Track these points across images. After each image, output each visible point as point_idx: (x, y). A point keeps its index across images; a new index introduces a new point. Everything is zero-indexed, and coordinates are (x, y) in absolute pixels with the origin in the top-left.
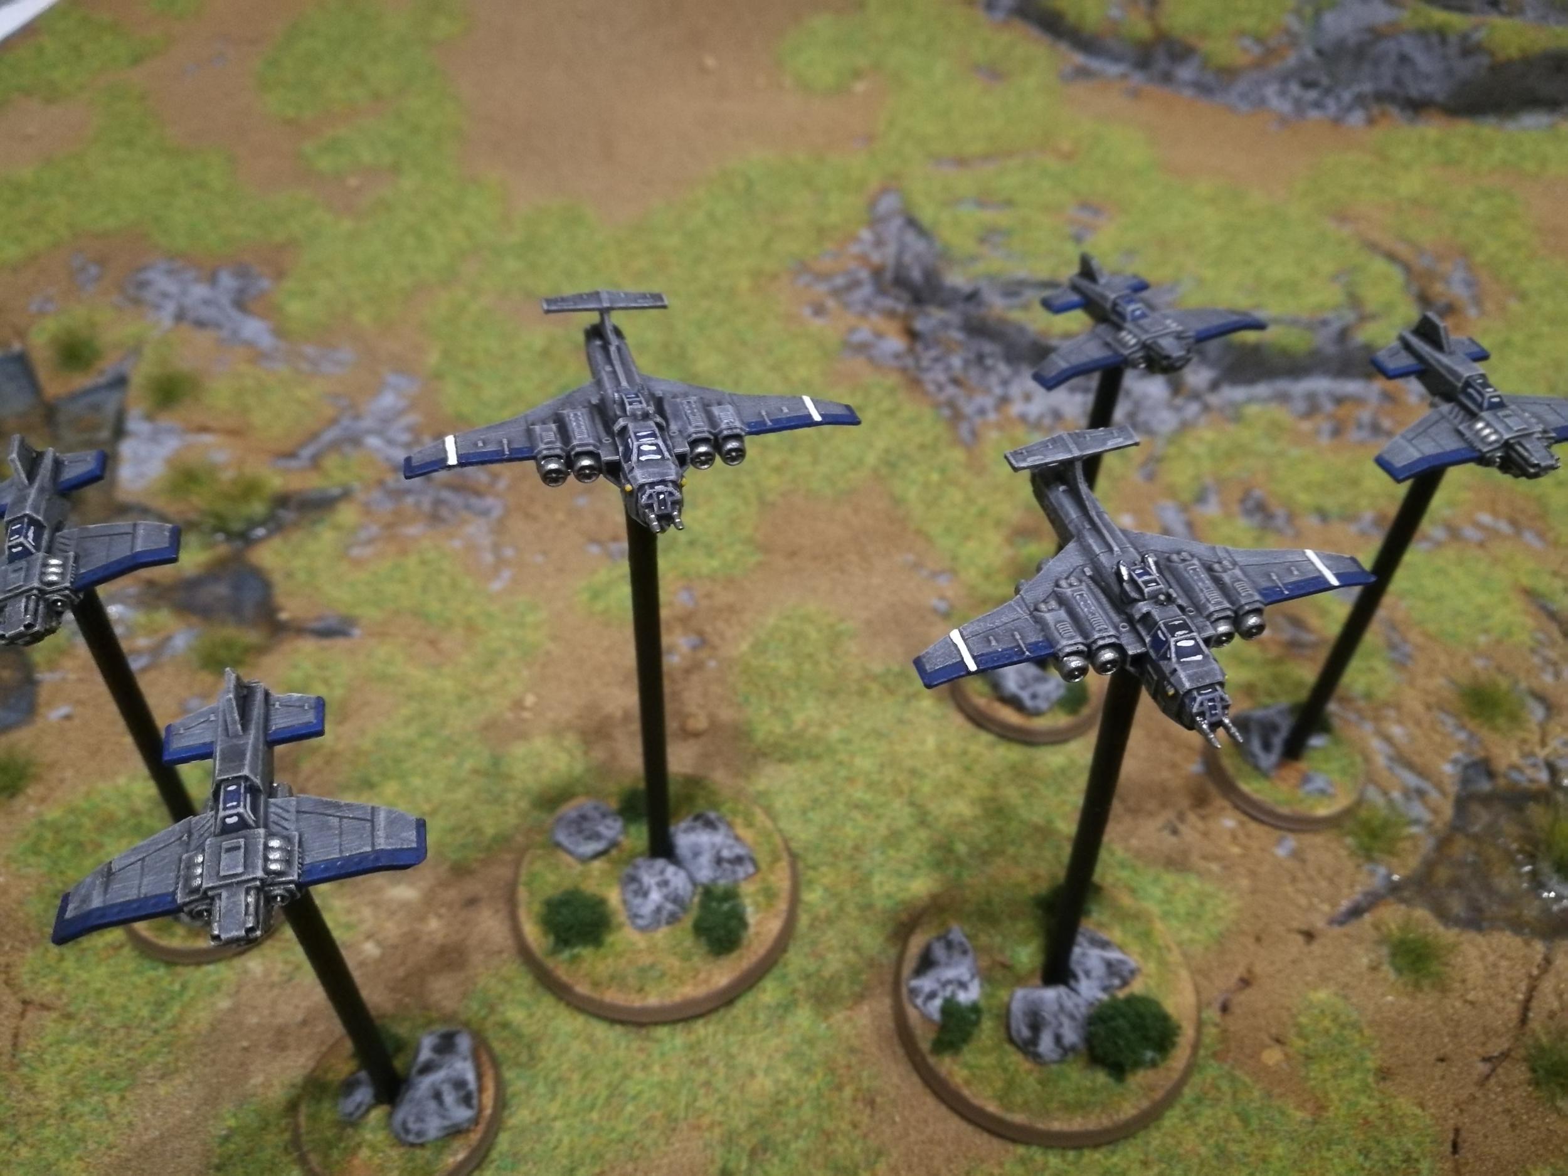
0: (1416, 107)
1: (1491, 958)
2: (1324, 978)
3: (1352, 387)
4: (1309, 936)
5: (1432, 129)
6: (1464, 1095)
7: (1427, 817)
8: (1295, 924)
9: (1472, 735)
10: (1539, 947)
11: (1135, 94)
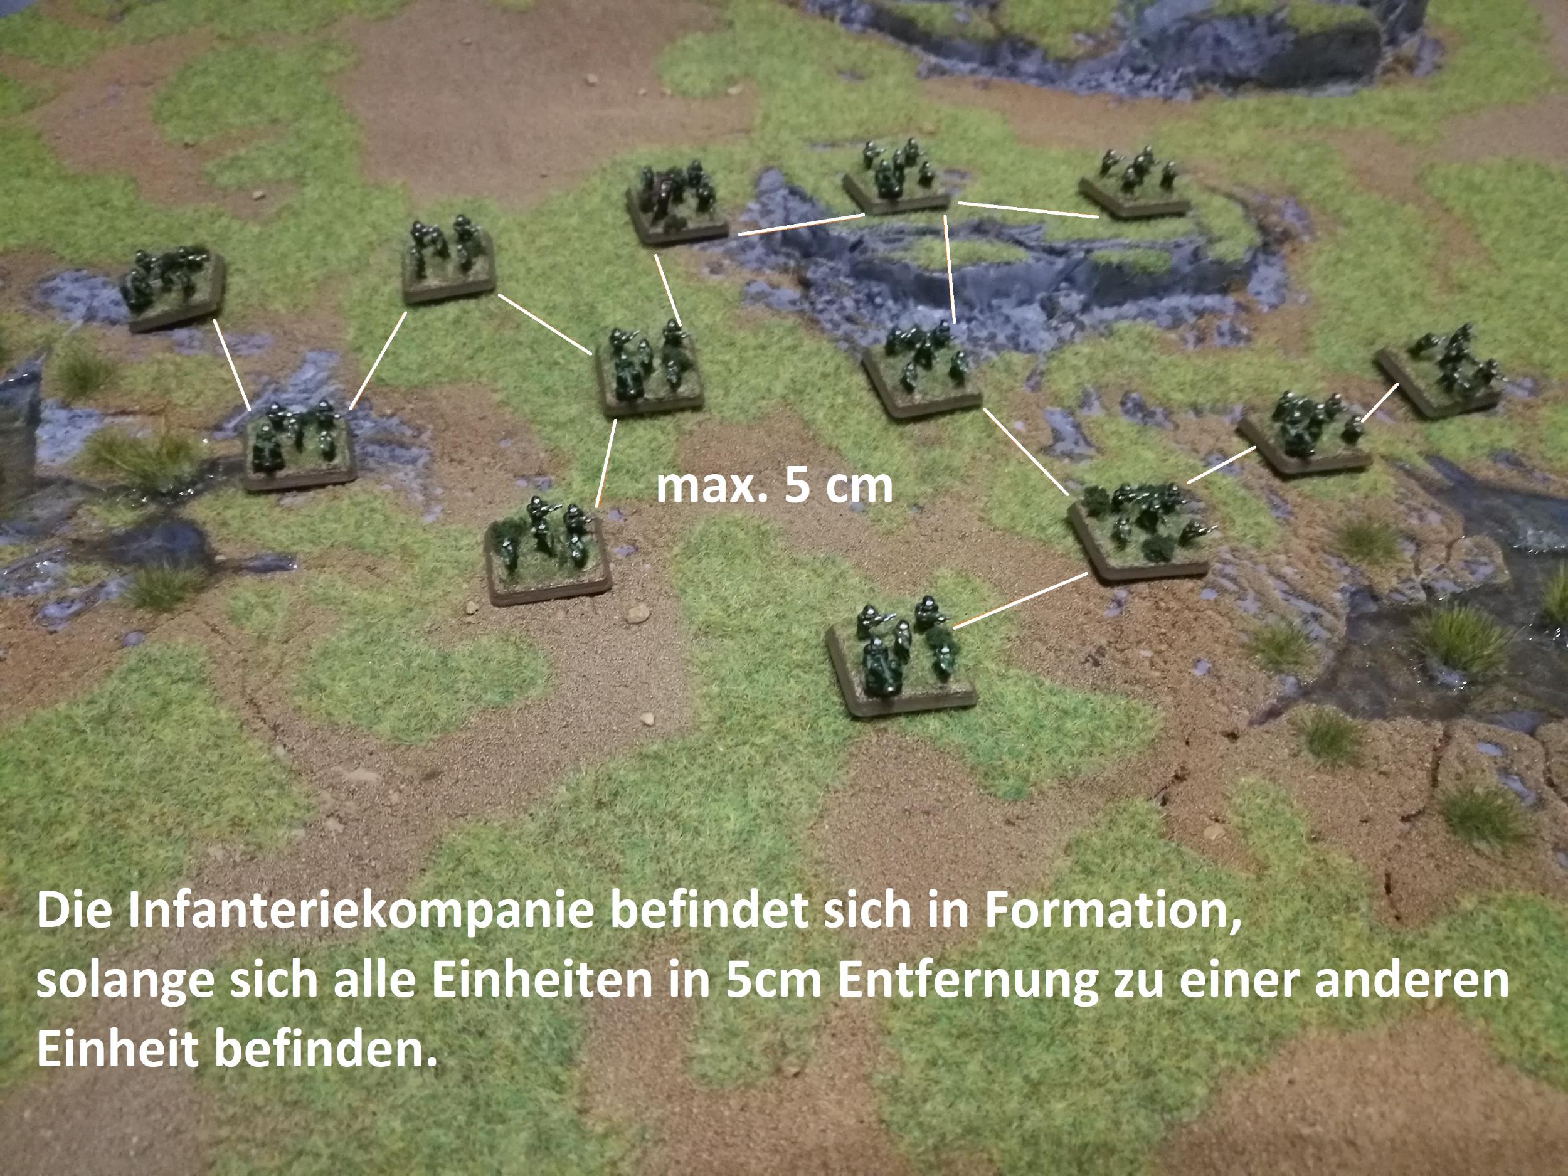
0: (1235, 83)
1: (1397, 738)
2: (1251, 767)
3: (1210, 301)
4: (1233, 736)
5: (1251, 100)
6: (1390, 845)
7: (1326, 635)
8: (1219, 728)
9: (1354, 570)
10: (1438, 727)
11: (986, 85)
